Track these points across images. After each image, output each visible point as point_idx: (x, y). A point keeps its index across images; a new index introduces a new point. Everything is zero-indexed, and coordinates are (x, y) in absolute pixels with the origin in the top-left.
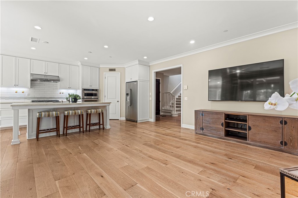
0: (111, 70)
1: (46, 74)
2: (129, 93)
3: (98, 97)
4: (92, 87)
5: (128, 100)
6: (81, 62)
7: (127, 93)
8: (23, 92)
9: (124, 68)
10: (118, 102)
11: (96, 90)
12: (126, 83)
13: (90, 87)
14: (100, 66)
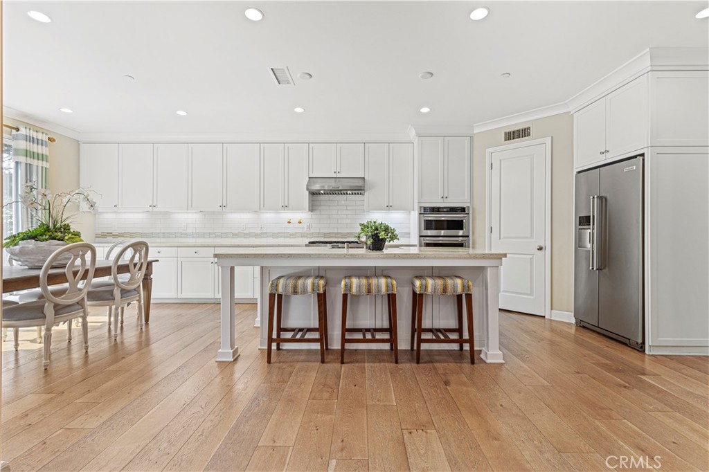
0: (512, 136)
1: (339, 176)
2: (595, 213)
3: (469, 232)
4: (449, 200)
5: (589, 246)
6: (415, 129)
7: (584, 214)
8: (300, 223)
9: (570, 117)
10: (540, 249)
11: (463, 210)
12: (579, 172)
13: (442, 200)
14: (475, 132)
